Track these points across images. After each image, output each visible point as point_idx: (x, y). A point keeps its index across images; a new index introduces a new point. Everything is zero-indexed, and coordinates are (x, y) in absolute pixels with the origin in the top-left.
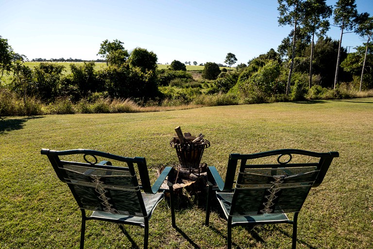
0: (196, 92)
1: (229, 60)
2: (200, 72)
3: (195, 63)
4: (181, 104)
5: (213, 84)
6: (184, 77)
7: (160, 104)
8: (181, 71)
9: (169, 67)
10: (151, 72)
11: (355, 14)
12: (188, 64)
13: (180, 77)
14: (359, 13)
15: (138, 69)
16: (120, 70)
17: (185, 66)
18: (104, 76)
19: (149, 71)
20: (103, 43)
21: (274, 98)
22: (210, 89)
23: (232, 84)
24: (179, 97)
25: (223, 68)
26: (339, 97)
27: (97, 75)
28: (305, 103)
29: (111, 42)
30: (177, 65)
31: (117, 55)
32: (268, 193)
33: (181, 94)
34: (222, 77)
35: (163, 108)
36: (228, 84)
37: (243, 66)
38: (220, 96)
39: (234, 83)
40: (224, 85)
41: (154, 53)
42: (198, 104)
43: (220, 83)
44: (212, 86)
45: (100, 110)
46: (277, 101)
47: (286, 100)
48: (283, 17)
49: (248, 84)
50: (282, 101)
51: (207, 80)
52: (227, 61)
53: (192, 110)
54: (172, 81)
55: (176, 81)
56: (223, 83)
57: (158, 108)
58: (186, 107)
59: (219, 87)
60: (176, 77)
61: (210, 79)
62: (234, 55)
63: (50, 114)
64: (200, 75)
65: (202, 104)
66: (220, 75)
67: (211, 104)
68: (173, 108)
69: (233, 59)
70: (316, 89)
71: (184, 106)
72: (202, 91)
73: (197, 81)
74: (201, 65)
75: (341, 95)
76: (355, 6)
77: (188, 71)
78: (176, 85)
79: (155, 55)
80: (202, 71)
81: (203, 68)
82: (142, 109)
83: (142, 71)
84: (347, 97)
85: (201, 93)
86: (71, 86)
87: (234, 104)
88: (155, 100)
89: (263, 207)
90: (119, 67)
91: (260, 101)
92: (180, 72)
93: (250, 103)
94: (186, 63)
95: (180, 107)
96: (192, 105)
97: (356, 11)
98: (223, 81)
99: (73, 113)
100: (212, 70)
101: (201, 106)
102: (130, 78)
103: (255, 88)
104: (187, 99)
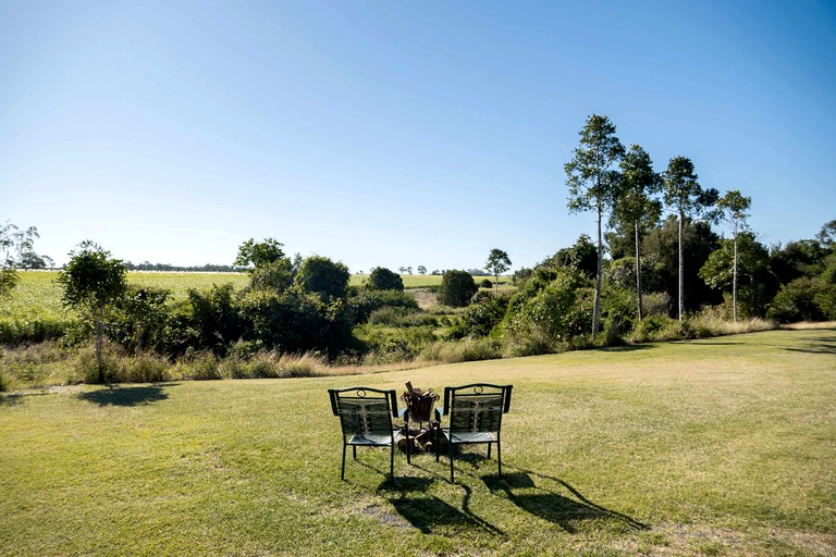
0: (426, 337)
1: (496, 264)
2: (433, 289)
3: (422, 269)
4: (398, 360)
5: (460, 319)
6: (400, 303)
7: (360, 362)
8: (393, 291)
9: (367, 282)
10: (339, 302)
11: (698, 191)
12: (406, 273)
13: (391, 303)
14: (704, 189)
15: (314, 298)
16: (281, 299)
17: (401, 280)
18: (251, 310)
19: (336, 301)
20: (242, 245)
21: (567, 344)
22: (454, 329)
23: (496, 316)
24: (394, 347)
25: (484, 278)
26: (689, 335)
27: (238, 309)
28: (619, 350)
29: (259, 243)
30: (385, 278)
31: (275, 269)
32: (473, 415)
33: (397, 342)
34: (478, 301)
35: (369, 368)
36: (488, 318)
37: (525, 274)
38: (468, 343)
39: (499, 316)
40: (481, 321)
41: (345, 264)
42: (429, 359)
43: (473, 316)
44: (457, 324)
45: (263, 373)
46: (573, 348)
47: (590, 347)
48: (575, 198)
49: (519, 319)
50: (581, 348)
51: (448, 309)
52: (489, 266)
53: (420, 370)
54: (375, 314)
55: (383, 312)
56: (478, 317)
57: (358, 370)
58: (408, 365)
59: (471, 324)
60: (384, 303)
61: (455, 306)
62: (505, 254)
63: (183, 379)
64: (434, 297)
65: (436, 358)
66: (475, 297)
67: (453, 360)
68: (386, 367)
69: (502, 261)
70: (651, 322)
71: (404, 364)
72: (438, 332)
73: (427, 312)
74: (434, 273)
75: (692, 332)
76: (695, 177)
77: (408, 288)
78: (383, 321)
79: (346, 269)
80: (437, 287)
81: (439, 281)
82: (333, 370)
83: (322, 300)
84: (707, 334)
85: (435, 338)
86: (190, 330)
87: (494, 358)
88: (351, 355)
89: (471, 427)
90: (281, 292)
91: (541, 349)
92: (390, 294)
93: (524, 354)
94: (402, 270)
95: (398, 367)
96: (418, 360)
97: (699, 187)
98: (480, 313)
99: (219, 378)
100: (459, 287)
101: (434, 362)
102: (301, 315)
103: (533, 326)
104: (409, 351)
